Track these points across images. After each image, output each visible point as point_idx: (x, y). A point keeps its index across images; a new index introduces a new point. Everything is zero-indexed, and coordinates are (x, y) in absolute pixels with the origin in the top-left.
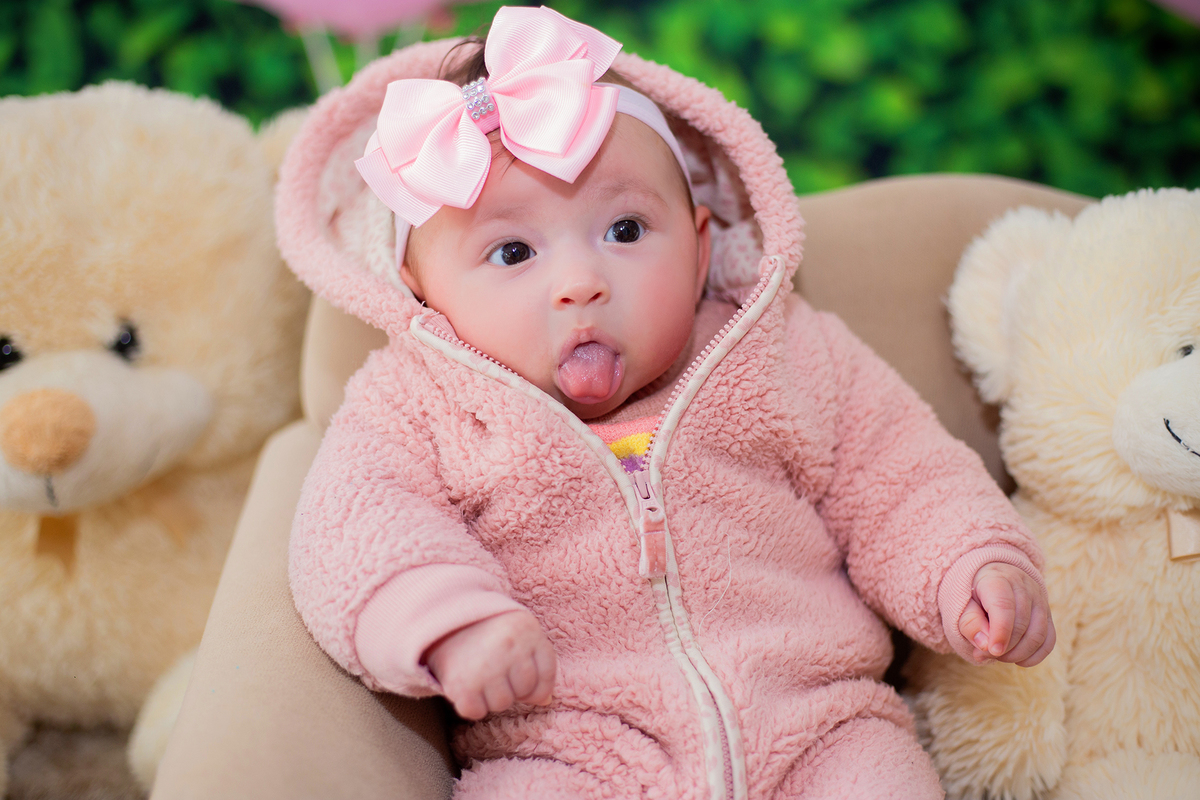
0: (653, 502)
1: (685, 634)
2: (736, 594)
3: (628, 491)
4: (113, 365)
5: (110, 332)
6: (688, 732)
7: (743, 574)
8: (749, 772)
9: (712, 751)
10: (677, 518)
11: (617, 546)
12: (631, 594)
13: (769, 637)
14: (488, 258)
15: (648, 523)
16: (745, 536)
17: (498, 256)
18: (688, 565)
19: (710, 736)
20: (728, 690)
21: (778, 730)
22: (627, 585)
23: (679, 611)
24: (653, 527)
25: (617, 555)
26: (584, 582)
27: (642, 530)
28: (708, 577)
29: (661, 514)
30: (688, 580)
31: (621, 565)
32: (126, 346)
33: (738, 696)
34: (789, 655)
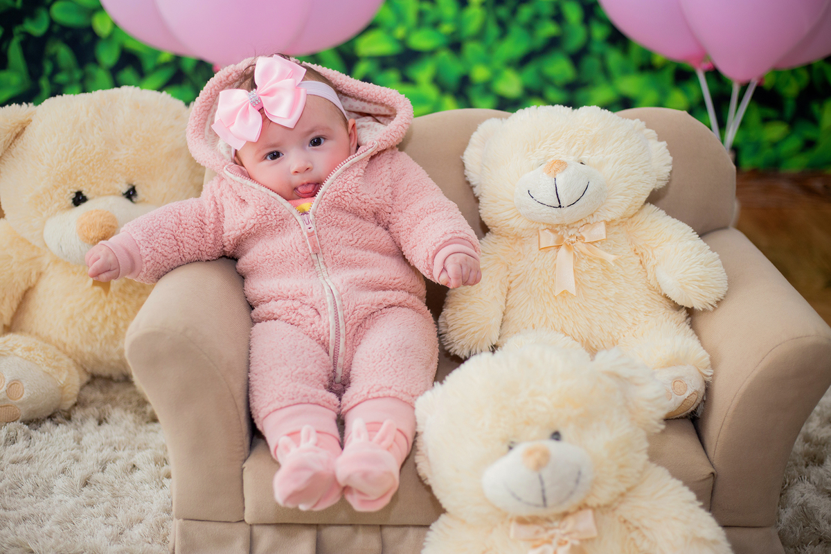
0: (310, 225)
1: (325, 275)
2: (345, 260)
3: (301, 223)
4: (127, 202)
5: (125, 189)
6: (322, 303)
7: (346, 252)
8: (345, 317)
9: (330, 308)
10: (320, 231)
11: (297, 242)
12: (303, 260)
13: (359, 273)
14: (266, 158)
15: (308, 233)
16: (351, 238)
17: (268, 158)
18: (325, 249)
19: (329, 303)
20: (337, 289)
21: (358, 303)
22: (300, 256)
23: (323, 267)
24: (311, 235)
25: (297, 244)
26: (284, 255)
27: (307, 237)
28: (332, 253)
29: (312, 229)
30: (325, 255)
31: (298, 249)
32: (131, 194)
33: (341, 290)
34: (366, 279)
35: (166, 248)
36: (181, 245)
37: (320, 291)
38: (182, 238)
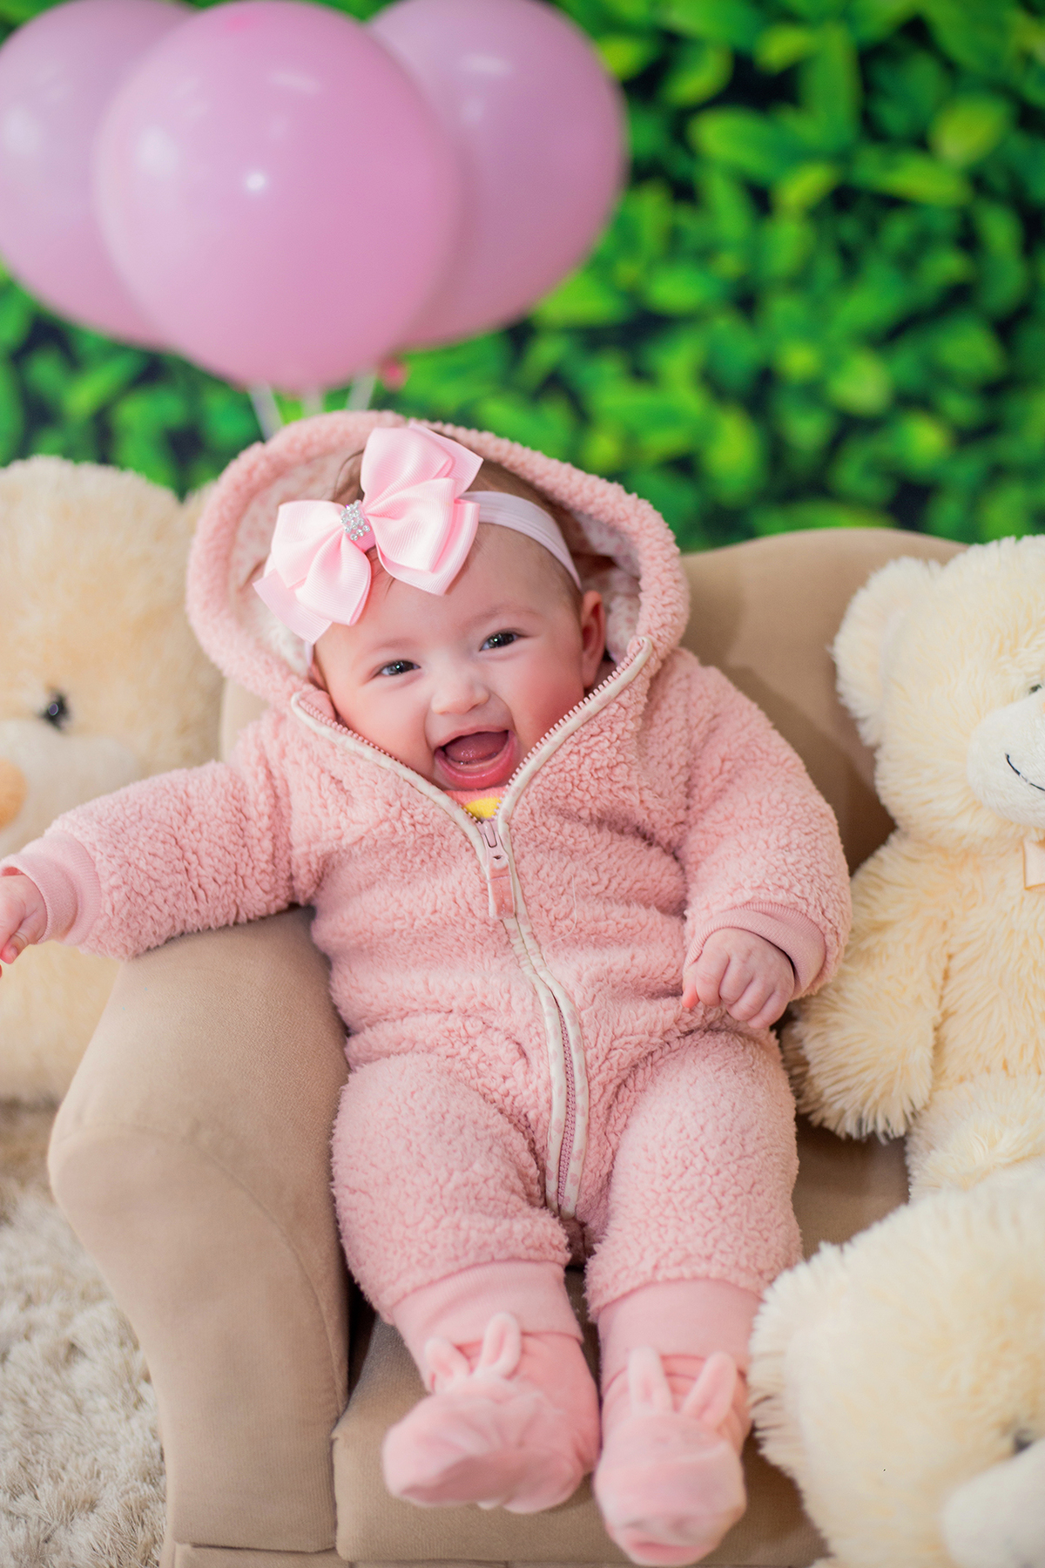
0: (498, 851)
1: (536, 961)
2: (581, 930)
3: (476, 842)
4: (45, 732)
5: (42, 701)
6: (534, 1032)
7: (585, 912)
8: (587, 1067)
9: (553, 1045)
10: (523, 863)
11: (469, 891)
12: (485, 934)
13: (618, 958)
14: (379, 673)
15: (493, 870)
16: (594, 878)
17: (385, 673)
18: (534, 906)
19: (550, 1032)
20: (569, 996)
21: (618, 1031)
22: (479, 927)
23: (530, 944)
24: (498, 875)
25: (469, 897)
26: (439, 922)
27: (488, 878)
28: (552, 917)
29: (505, 861)
30: (535, 920)
31: (474, 907)
32: (56, 713)
33: (578, 999)
34: (634, 972)
35: (158, 863)
36: (193, 858)
37: (528, 1001)
38: (195, 845)
